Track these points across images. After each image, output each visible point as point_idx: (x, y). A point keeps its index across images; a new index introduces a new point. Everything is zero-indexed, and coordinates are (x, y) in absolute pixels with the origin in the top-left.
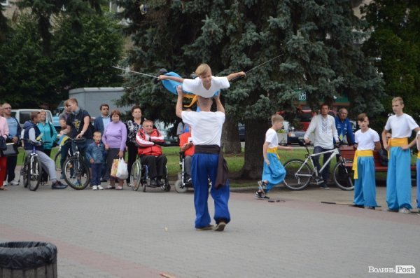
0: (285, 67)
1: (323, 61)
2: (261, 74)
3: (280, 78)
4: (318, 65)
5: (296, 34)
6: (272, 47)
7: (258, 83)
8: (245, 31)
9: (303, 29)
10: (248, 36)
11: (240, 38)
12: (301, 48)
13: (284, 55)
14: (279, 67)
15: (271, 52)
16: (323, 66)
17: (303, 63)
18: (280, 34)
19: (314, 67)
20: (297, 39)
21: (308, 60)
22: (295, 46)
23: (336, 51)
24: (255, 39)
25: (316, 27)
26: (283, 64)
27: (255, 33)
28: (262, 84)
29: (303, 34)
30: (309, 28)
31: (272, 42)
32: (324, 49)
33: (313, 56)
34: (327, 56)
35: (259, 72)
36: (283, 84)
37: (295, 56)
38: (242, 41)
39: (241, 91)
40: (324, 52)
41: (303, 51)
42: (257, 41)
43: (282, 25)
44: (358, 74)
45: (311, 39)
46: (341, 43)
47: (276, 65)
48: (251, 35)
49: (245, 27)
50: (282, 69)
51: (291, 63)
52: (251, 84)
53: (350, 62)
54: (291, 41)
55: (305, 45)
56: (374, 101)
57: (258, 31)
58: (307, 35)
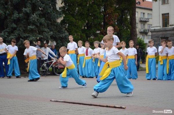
0: (30, 28)
1: (45, 26)
2: (20, 31)
3: (28, 32)
4: (43, 27)
5: (33, 15)
6: (24, 20)
7: (19, 34)
8: (13, 14)
9: (37, 13)
10: (15, 16)
11: (11, 17)
12: (36, 20)
13: (29, 24)
15: (24, 22)
16: (45, 28)
17: (37, 26)
18: (28, 15)
19: (41, 28)
20: (34, 17)
21: (39, 25)
22: (33, 19)
23: (50, 22)
24: (17, 17)
25: (42, 13)
26: (29, 27)
27: (17, 15)
28: (21, 35)
29: (36, 15)
30: (39, 13)
31: (24, 18)
32: (45, 21)
33: (41, 24)
34: (46, 24)
35: (19, 30)
36: (29, 35)
37: (34, 24)
38: (12, 18)
39: (12, 37)
40: (45, 23)
41: (36, 21)
43: (28, 11)
44: (59, 32)
45: (40, 17)
46: (52, 19)
47: (26, 27)
48: (16, 15)
49: (13, 13)
50: (28, 28)
51: (32, 26)
52: (17, 35)
53: (55, 27)
54: (32, 17)
55: (38, 19)
56: (65, 42)
57: (19, 14)
58: (38, 16)
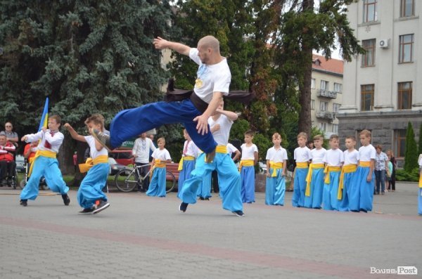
0: (108, 100)
1: (136, 98)
2: (90, 104)
3: (104, 109)
4: (133, 100)
5: (117, 75)
6: (99, 85)
7: (87, 111)
8: (78, 72)
9: (123, 72)
10: (81, 76)
11: (75, 77)
12: (120, 86)
13: (107, 92)
14: (103, 100)
15: (98, 88)
16: (137, 101)
17: (122, 97)
18: (105, 75)
19: (130, 102)
20: (117, 79)
21: (126, 96)
22: (116, 84)
23: (147, 91)
24: (86, 78)
25: (132, 73)
26: (106, 97)
27: (86, 74)
28: (91, 112)
29: (122, 75)
30: (127, 72)
31: (99, 81)
32: (138, 89)
33: (129, 93)
34: (139, 94)
35: (88, 103)
36: (107, 113)
37: (116, 92)
38: (76, 80)
39: (74, 116)
40: (138, 91)
41: (121, 88)
42: (88, 79)
43: (107, 69)
45: (128, 80)
46: (151, 86)
47: (101, 99)
48: (83, 75)
49: (79, 69)
50: (105, 101)
51: (113, 96)
52: (82, 111)
54: (113, 80)
55: (124, 84)
56: (173, 129)
57: (89, 72)
58: (126, 77)
